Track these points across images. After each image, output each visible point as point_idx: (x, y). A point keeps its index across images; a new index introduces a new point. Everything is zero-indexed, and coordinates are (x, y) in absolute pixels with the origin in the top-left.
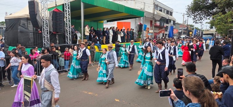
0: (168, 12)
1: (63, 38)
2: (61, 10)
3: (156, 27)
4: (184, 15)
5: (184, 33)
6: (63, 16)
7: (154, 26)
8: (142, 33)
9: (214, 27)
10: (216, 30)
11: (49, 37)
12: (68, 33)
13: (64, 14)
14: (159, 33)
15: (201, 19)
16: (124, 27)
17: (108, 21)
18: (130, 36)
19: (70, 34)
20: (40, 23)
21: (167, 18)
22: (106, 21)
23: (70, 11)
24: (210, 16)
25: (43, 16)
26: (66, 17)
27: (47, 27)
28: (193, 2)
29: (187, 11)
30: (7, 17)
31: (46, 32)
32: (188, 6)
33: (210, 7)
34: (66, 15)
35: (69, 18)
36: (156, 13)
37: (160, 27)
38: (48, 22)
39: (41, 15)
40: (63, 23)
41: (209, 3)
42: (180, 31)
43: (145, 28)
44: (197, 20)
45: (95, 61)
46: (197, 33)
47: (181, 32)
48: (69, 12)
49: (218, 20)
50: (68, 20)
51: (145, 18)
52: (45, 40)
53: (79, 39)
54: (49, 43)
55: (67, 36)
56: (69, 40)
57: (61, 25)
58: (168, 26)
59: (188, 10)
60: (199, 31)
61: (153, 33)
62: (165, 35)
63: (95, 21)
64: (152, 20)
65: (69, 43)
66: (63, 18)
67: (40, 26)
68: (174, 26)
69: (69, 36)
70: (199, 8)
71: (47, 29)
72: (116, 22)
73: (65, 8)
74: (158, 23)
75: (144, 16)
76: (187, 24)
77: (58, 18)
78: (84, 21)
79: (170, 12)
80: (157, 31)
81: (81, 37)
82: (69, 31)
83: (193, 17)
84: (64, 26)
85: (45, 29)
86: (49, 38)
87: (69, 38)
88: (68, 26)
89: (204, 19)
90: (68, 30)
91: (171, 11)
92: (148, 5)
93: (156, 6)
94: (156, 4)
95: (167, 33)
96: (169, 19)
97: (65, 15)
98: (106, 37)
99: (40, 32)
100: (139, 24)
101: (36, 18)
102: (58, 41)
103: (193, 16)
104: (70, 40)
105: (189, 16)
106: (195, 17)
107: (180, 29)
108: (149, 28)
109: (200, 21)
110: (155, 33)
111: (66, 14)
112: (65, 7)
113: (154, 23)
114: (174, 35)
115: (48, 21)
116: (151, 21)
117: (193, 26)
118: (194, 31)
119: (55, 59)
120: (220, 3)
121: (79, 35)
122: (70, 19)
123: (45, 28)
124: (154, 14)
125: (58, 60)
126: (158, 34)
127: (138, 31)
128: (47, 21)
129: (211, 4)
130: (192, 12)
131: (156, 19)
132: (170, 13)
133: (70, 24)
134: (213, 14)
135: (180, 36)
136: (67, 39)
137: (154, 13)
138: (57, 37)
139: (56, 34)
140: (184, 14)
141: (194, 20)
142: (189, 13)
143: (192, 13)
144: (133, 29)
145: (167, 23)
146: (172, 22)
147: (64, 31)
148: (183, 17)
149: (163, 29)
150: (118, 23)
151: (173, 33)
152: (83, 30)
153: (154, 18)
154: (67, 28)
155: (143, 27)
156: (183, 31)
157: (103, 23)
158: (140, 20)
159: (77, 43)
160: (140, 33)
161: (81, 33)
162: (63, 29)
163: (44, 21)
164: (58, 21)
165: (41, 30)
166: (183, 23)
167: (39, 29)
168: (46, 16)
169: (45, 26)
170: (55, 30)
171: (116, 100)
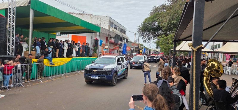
0: (122, 30)
1: (3, 47)
2: (3, 15)
3: (111, 43)
5: (136, 51)
6: (5, 23)
7: (109, 42)
8: (98, 48)
9: (159, 47)
10: (161, 50)
12: (11, 42)
13: (7, 20)
14: (114, 49)
15: (150, 40)
16: (79, 41)
17: (61, 34)
19: (13, 44)
21: (121, 36)
22: (59, 33)
23: (15, 17)
26: (10, 24)
28: (142, 24)
29: (138, 31)
32: (139, 27)
33: (156, 29)
34: (10, 22)
35: (13, 26)
36: (111, 30)
37: (115, 44)
40: (4, 30)
41: (155, 26)
42: (132, 49)
43: (101, 43)
44: (146, 40)
45: (45, 76)
46: (146, 51)
48: (13, 18)
49: (162, 41)
50: (12, 27)
51: (101, 34)
53: (24, 50)
55: (9, 46)
56: (11, 51)
57: (1, 32)
58: (122, 44)
60: (147, 50)
61: (108, 49)
62: (119, 52)
63: (46, 32)
64: (108, 36)
65: (11, 55)
66: (5, 24)
68: (127, 44)
70: (147, 29)
72: (70, 35)
73: (9, 14)
74: (113, 40)
75: (101, 31)
76: (137, 42)
78: (33, 31)
79: (124, 31)
80: (112, 48)
81: (28, 48)
82: (12, 41)
83: (143, 36)
84: (5, 34)
87: (12, 48)
88: (11, 35)
90: (11, 40)
91: (125, 29)
92: (104, 21)
93: (111, 24)
94: (111, 21)
95: (121, 50)
96: (123, 36)
98: (59, 50)
100: (95, 39)
104: (13, 51)
105: (140, 36)
106: (145, 37)
107: (132, 46)
108: (104, 44)
109: (149, 41)
110: (110, 49)
111: (10, 20)
112: (9, 11)
113: (109, 39)
114: (127, 52)
116: (106, 37)
117: (143, 45)
118: (143, 50)
120: (163, 27)
121: (25, 46)
122: (15, 26)
126: (113, 51)
127: (94, 46)
129: (156, 27)
130: (142, 32)
131: (111, 36)
133: (15, 32)
134: (158, 36)
136: (9, 50)
137: (109, 29)
140: (135, 33)
141: (144, 40)
142: (140, 33)
144: (89, 44)
145: (121, 40)
146: (125, 39)
147: (5, 40)
148: (135, 36)
149: (118, 46)
150: (72, 36)
151: (126, 50)
152: (32, 40)
153: (109, 35)
154: (10, 37)
155: (99, 43)
156: (134, 49)
157: (56, 35)
158: (96, 35)
159: (23, 55)
160: (96, 48)
161: (28, 44)
162: (4, 37)
166: (135, 41)
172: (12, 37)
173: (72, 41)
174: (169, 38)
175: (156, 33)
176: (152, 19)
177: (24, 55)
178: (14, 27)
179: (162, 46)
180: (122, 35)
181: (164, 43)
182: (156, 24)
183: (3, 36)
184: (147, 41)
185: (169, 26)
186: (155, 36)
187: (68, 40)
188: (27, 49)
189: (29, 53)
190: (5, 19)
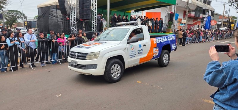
1: (89, 26)
3: (190, 18)
4: (225, 5)
5: (224, 26)
6: (89, 3)
7: (187, 16)
8: (173, 23)
11: (76, 24)
12: (95, 20)
13: (90, 1)
14: (193, 25)
17: (136, 11)
18: (159, 26)
19: (96, 21)
20: (68, 10)
21: (204, 8)
22: (134, 11)
25: (71, 2)
26: (93, 5)
27: (75, 14)
30: (39, 6)
31: (74, 19)
34: (93, 2)
35: (95, 6)
36: (190, 2)
37: (195, 18)
39: (69, 2)
40: (89, 10)
42: (220, 23)
43: (177, 17)
47: (221, 25)
50: (94, 7)
51: (177, 6)
52: (72, 27)
53: (104, 27)
54: (76, 30)
55: (93, 24)
57: (87, 12)
58: (204, 17)
61: (186, 24)
62: (200, 27)
63: (122, 11)
64: (185, 10)
65: (95, 31)
66: (89, 5)
67: (68, 13)
68: (211, 17)
69: (95, 24)
71: (74, 16)
74: (193, 14)
75: (176, 4)
77: (85, 5)
80: (191, 23)
81: (107, 25)
82: (96, 19)
84: (90, 14)
85: (72, 16)
86: (76, 25)
87: (96, 26)
88: (94, 14)
90: (94, 18)
95: (204, 24)
96: (207, 8)
99: (68, 19)
100: (170, 12)
101: (64, 5)
102: (84, 29)
103: (236, 4)
104: (96, 28)
105: (232, 5)
107: (219, 20)
108: (181, 19)
110: (188, 24)
113: (188, 13)
114: (211, 27)
115: (75, 8)
117: (236, 18)
118: (236, 23)
121: (105, 23)
122: (96, 6)
123: (72, 15)
124: (188, 3)
126: (193, 26)
127: (169, 21)
128: (74, 8)
131: (190, 9)
132: (207, 2)
133: (97, 12)
135: (219, 28)
136: (94, 27)
137: (188, 1)
138: (84, 25)
139: (83, 22)
140: (225, 3)
145: (204, 13)
146: (210, 12)
147: (90, 18)
149: (199, 20)
150: (147, 13)
151: (210, 24)
152: (109, 18)
153: (188, 8)
154: (93, 16)
155: (175, 17)
156: (223, 23)
158: (171, 8)
160: (170, 22)
161: (107, 21)
163: (72, 8)
164: (85, 8)
165: (69, 17)
166: (224, 13)
167: (67, 16)
168: (73, 3)
169: (72, 13)
170: (82, 17)
171: (138, 82)
172: (95, 16)
180: (205, 6)
183: (88, 15)
187: (142, 16)
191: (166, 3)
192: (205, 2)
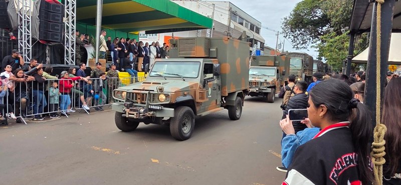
1: (59, 53)
4: (278, 35)
6: (60, 12)
11: (31, 48)
12: (70, 44)
13: (63, 8)
15: (306, 43)
17: (147, 33)
19: (73, 46)
20: (14, 21)
21: (252, 37)
22: (143, 32)
23: (75, 3)
24: (318, 38)
25: (21, 7)
26: (68, 15)
27: (29, 30)
28: (292, 13)
29: (283, 26)
31: (26, 39)
32: (286, 19)
33: (318, 23)
34: (68, 11)
35: (73, 17)
36: (232, 26)
38: (30, 20)
39: (18, 6)
40: (60, 25)
41: (317, 16)
44: (298, 44)
48: (73, 5)
50: (71, 20)
51: (213, 32)
53: (89, 57)
55: (67, 51)
56: (70, 59)
57: (56, 27)
58: (252, 51)
59: (285, 26)
63: (122, 30)
65: (70, 64)
66: (60, 15)
67: (13, 27)
68: (261, 51)
69: (70, 50)
70: (301, 23)
71: (28, 33)
75: (213, 27)
76: (281, 50)
77: (51, 14)
79: (257, 28)
81: (95, 53)
82: (72, 42)
83: (292, 37)
84: (61, 31)
85: (23, 34)
86: (31, 50)
87: (72, 54)
88: (70, 32)
89: (308, 43)
90: (70, 40)
91: (259, 25)
92: (219, 10)
93: (233, 14)
94: (233, 10)
96: (254, 38)
97: (66, 10)
99: (14, 38)
101: (5, 10)
102: (48, 59)
104: (72, 58)
105: (287, 36)
106: (296, 39)
109: (304, 45)
111: (68, 8)
115: (30, 18)
119: (41, 89)
120: (334, 17)
121: (90, 50)
122: (75, 18)
123: (23, 31)
125: (46, 93)
128: (28, 19)
129: (319, 18)
130: (291, 30)
131: (233, 36)
132: (255, 28)
133: (75, 28)
134: (323, 35)
136: (68, 57)
137: (229, 25)
138: (47, 52)
139: (46, 45)
140: (278, 32)
141: (294, 44)
142: (287, 31)
143: (291, 32)
146: (259, 43)
147: (61, 39)
150: (166, 38)
153: (229, 35)
154: (68, 35)
157: (138, 34)
158: (205, 33)
159: (87, 66)
161: (95, 47)
162: (59, 36)
163: (23, 17)
164: (51, 21)
165: (16, 35)
166: (277, 47)
167: (11, 32)
168: (26, 9)
169: (23, 27)
170: (44, 37)
171: (154, 161)
172: (71, 37)
173: (164, 44)
174: (344, 38)
175: (317, 31)
176: (310, 3)
177: (89, 64)
178: (74, 20)
179: (328, 54)
180: (252, 35)
181: (333, 48)
182: (319, 13)
183: (58, 34)
184: (301, 47)
185: (344, 14)
186: (316, 37)
187: (157, 43)
188: (93, 55)
189: (97, 62)
190: (61, 7)
191: (197, 25)
192: (252, 28)
